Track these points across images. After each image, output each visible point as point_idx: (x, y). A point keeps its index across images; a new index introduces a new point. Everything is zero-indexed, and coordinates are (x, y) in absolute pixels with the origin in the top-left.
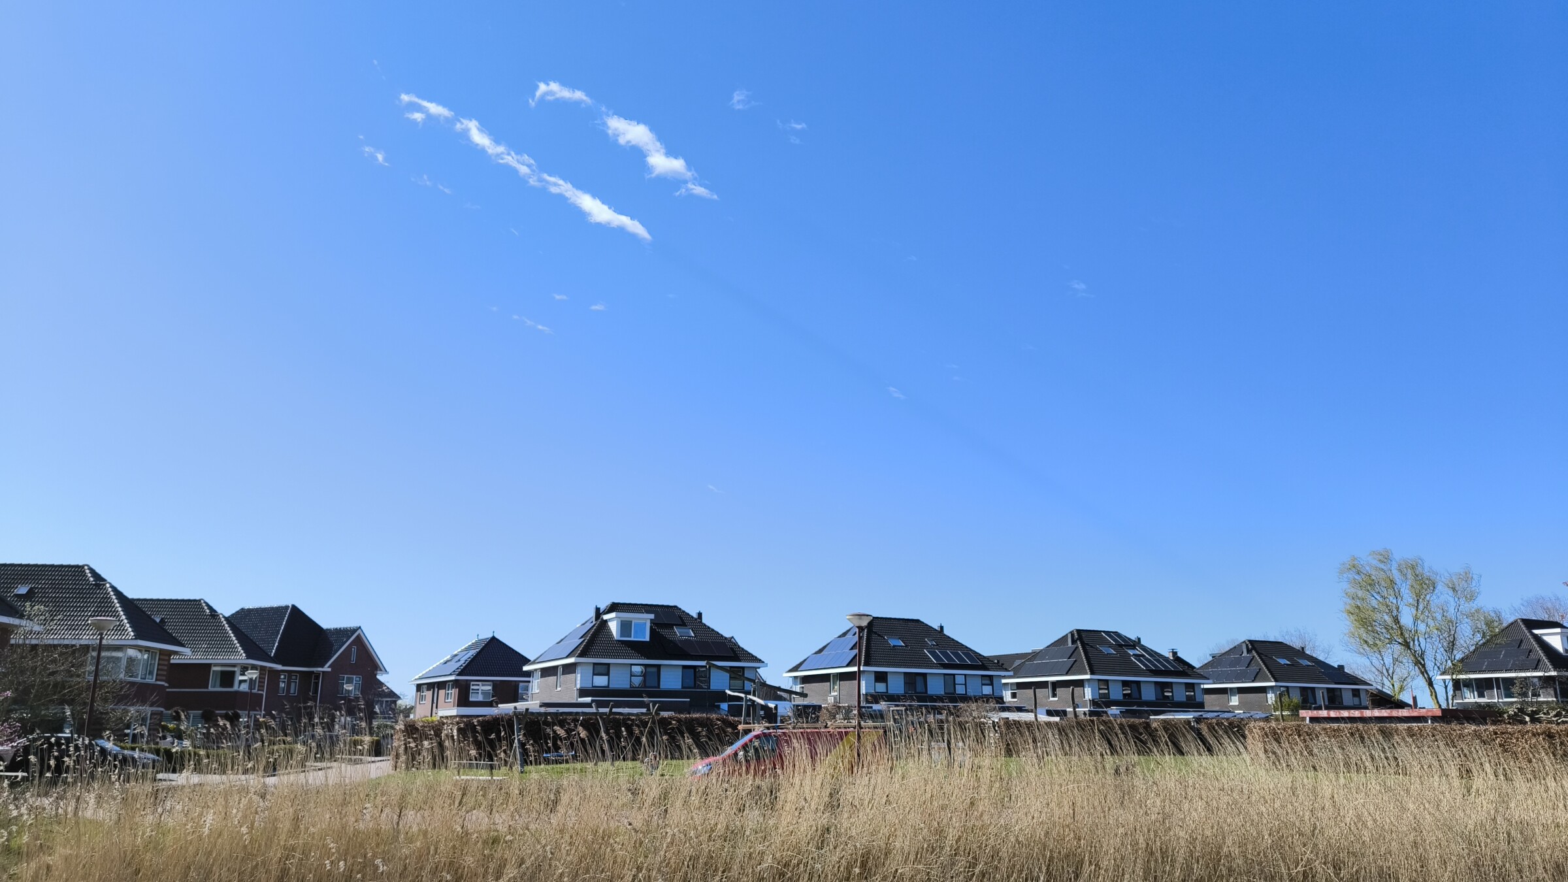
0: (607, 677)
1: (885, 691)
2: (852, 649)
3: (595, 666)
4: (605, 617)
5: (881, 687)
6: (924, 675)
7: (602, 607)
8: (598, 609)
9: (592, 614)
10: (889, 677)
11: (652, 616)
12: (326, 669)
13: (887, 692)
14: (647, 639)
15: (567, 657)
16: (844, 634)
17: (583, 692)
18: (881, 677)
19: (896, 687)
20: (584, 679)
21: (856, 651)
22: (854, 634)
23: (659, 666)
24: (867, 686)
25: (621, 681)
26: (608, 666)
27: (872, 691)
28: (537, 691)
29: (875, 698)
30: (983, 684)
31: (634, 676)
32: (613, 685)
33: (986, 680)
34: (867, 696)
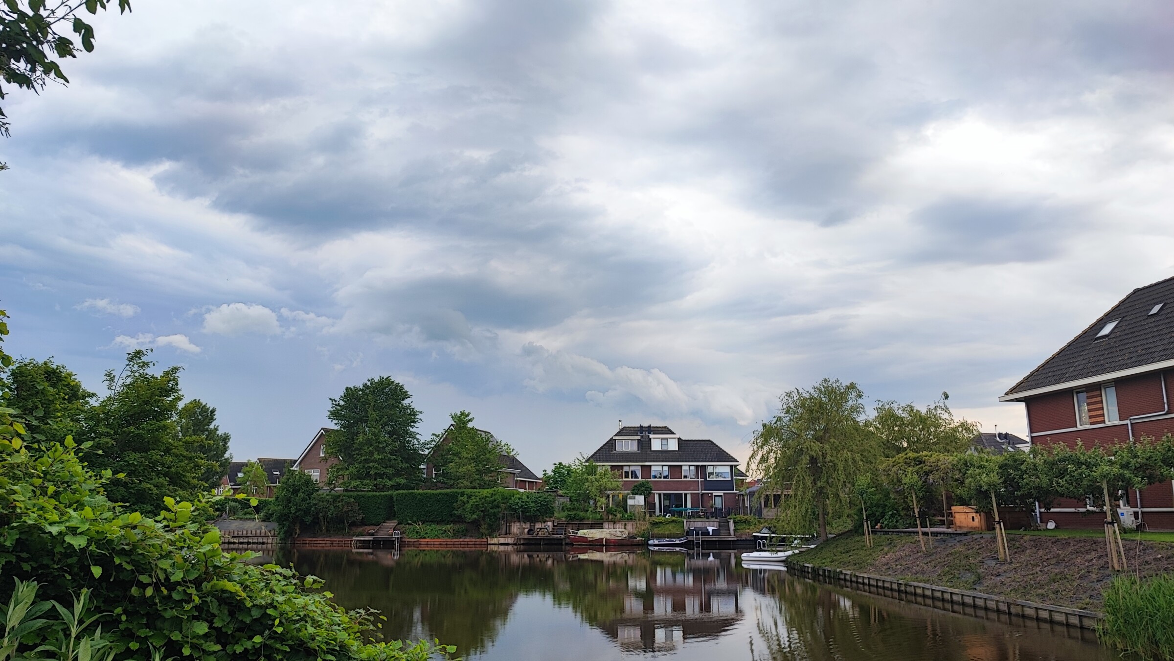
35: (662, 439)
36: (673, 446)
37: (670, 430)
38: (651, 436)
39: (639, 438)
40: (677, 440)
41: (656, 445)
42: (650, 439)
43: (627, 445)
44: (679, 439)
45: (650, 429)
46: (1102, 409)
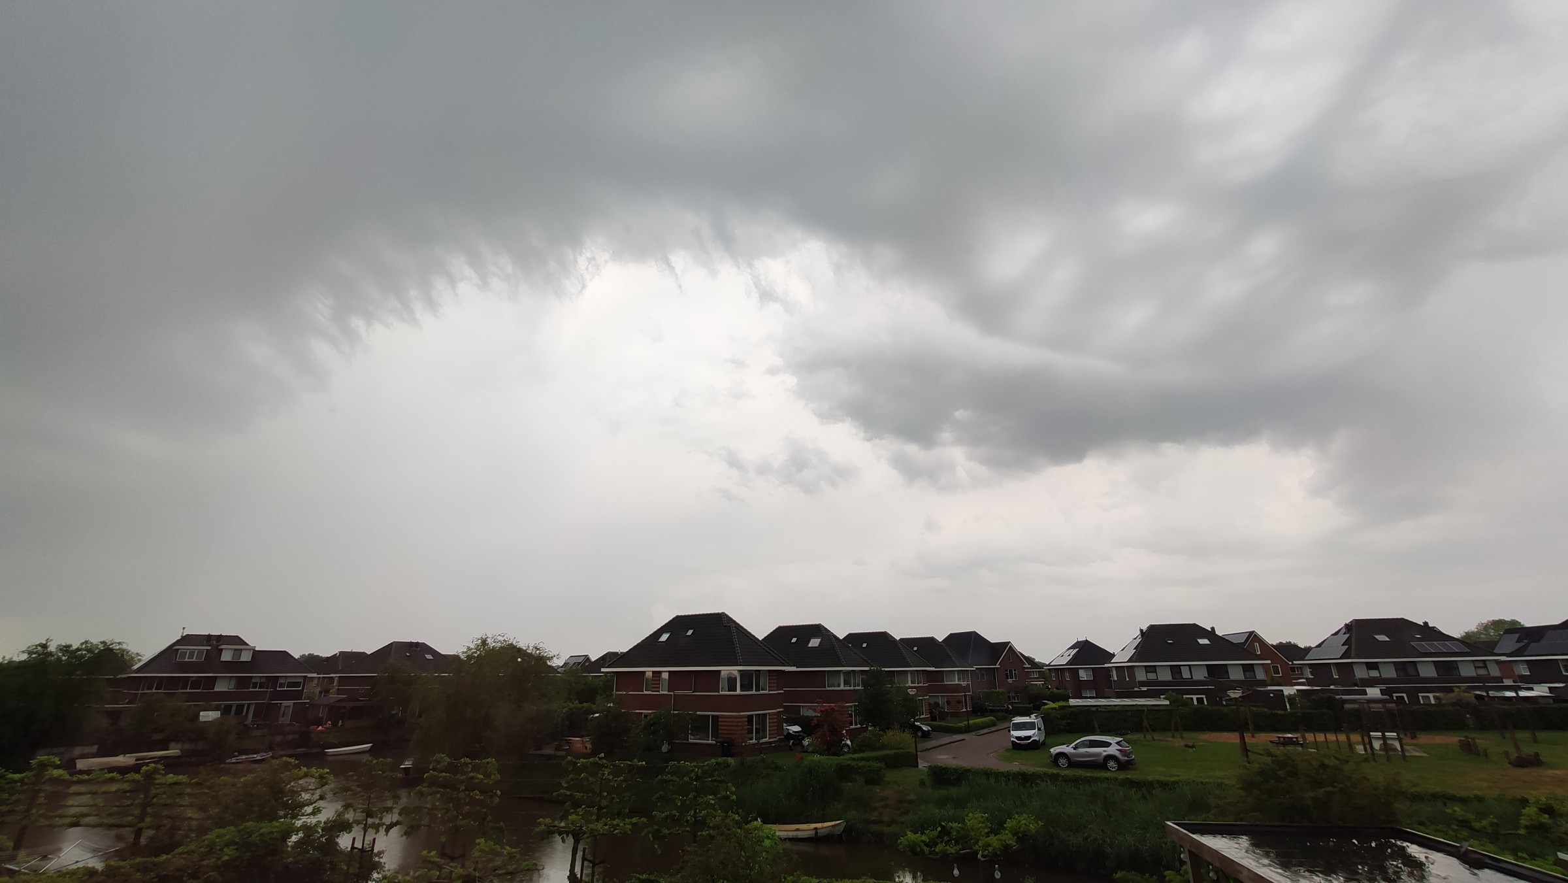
0: (1155, 674)
1: (1379, 675)
2: (1343, 645)
3: (1147, 668)
5: (1374, 674)
6: (1415, 662)
7: (1145, 628)
8: (1141, 630)
9: (1139, 633)
10: (1380, 666)
12: (997, 666)
13: (1381, 676)
15: (1130, 660)
16: (1336, 633)
17: (1142, 684)
18: (1374, 666)
19: (1390, 673)
20: (1141, 676)
21: (1347, 647)
22: (1344, 634)
23: (1189, 666)
24: (1361, 673)
25: (1165, 676)
26: (1155, 666)
27: (1367, 676)
28: (1116, 679)
29: (1372, 682)
30: (1476, 668)
31: (1176, 670)
32: (1160, 679)
33: (1476, 665)
34: (1361, 679)
35: (236, 650)
36: (246, 657)
37: (242, 640)
38: (223, 647)
39: (209, 648)
40: (252, 651)
41: (226, 656)
42: (222, 650)
43: (191, 655)
44: (254, 651)
45: (219, 637)
46: (659, 684)
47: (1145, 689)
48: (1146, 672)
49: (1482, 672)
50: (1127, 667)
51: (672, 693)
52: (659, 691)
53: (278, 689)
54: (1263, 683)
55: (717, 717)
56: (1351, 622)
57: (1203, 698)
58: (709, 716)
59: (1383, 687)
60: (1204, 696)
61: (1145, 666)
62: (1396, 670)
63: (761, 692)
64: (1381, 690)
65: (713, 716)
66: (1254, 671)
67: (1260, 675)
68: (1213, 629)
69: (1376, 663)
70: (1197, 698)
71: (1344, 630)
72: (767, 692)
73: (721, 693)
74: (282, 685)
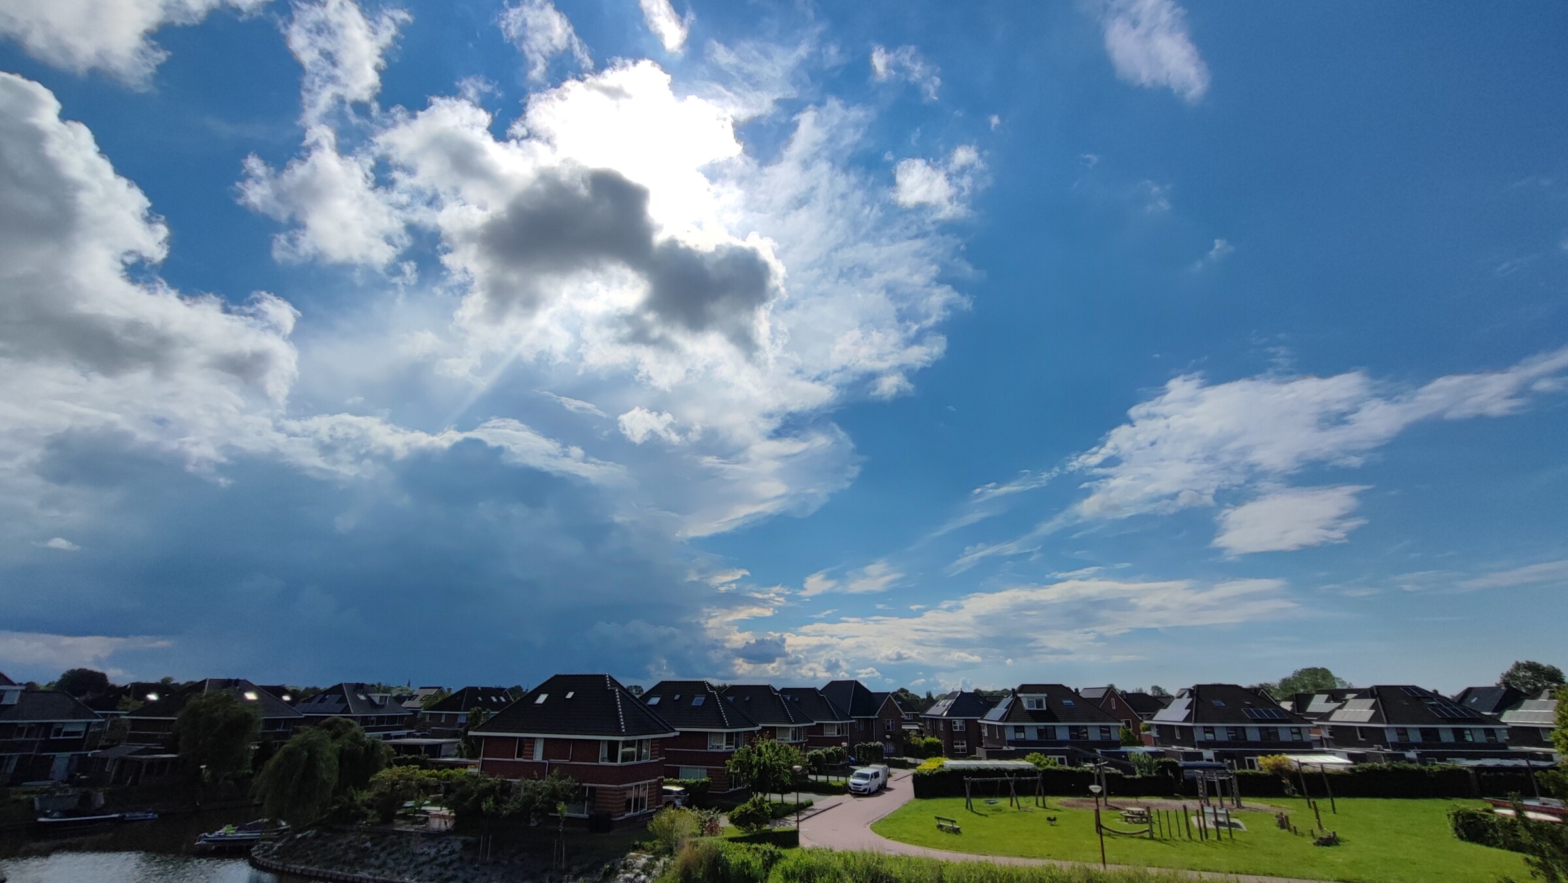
0: (1023, 734)
1: (1214, 740)
2: (1187, 708)
4: (1019, 695)
5: (1210, 736)
6: (1243, 728)
7: (1016, 687)
8: (1013, 690)
9: (1010, 689)
10: (1216, 731)
11: (1046, 695)
12: (876, 716)
14: (1045, 708)
15: (999, 721)
17: (1011, 743)
18: (1211, 730)
19: (1222, 736)
20: (1010, 735)
21: (1189, 711)
22: (1188, 698)
23: (1054, 727)
24: (1199, 736)
25: (1032, 735)
26: (1023, 727)
27: (1202, 739)
28: (986, 735)
29: (1206, 745)
30: (1292, 733)
31: (1040, 732)
32: (1028, 738)
33: (1294, 730)
34: (1199, 742)
36: (11, 699)
46: (533, 751)
47: (1013, 748)
48: (1016, 732)
49: (1297, 737)
50: (998, 726)
51: (547, 762)
52: (532, 759)
53: (51, 738)
54: (1117, 744)
55: (595, 788)
56: (1194, 687)
57: (1063, 759)
58: (585, 787)
59: (1217, 750)
60: (1065, 757)
61: (1015, 727)
62: (1228, 733)
63: (643, 761)
64: (1215, 754)
65: (590, 788)
66: (1109, 732)
67: (1115, 736)
68: (1077, 690)
69: (1212, 728)
70: (1059, 759)
71: (1187, 694)
72: (648, 761)
73: (601, 763)
74: (58, 732)
